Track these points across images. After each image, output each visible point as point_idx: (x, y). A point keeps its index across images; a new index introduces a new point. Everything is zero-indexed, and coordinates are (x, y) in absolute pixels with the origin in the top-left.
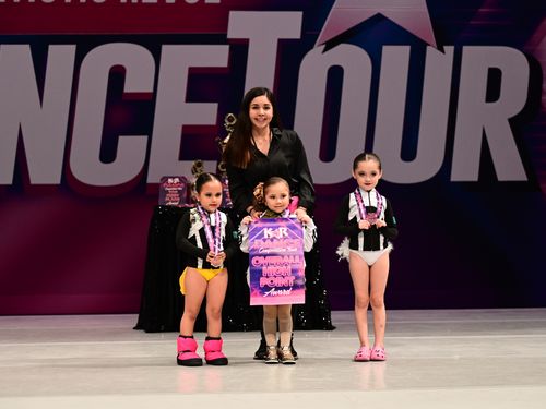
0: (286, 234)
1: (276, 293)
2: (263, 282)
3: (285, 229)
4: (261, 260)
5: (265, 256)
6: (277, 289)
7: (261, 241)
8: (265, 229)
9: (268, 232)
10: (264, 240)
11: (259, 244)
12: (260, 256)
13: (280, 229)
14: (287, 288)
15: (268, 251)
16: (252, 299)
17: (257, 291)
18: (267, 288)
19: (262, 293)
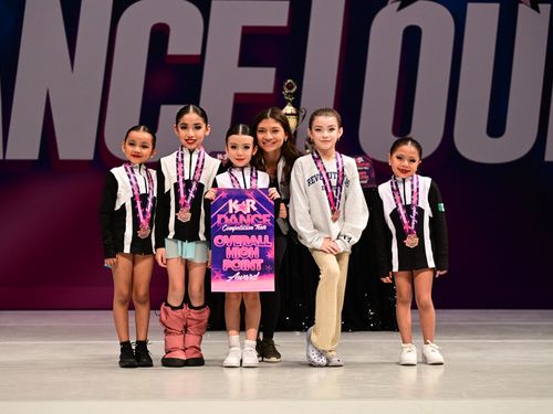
0: (255, 209)
1: (241, 278)
2: (227, 264)
3: (254, 202)
4: (225, 239)
5: (229, 233)
6: (242, 273)
7: (224, 216)
8: (230, 201)
9: (233, 205)
10: (229, 215)
11: (223, 220)
12: (223, 234)
13: (248, 201)
14: (254, 273)
15: (233, 229)
16: (212, 284)
17: (219, 275)
18: (231, 272)
19: (226, 277)
